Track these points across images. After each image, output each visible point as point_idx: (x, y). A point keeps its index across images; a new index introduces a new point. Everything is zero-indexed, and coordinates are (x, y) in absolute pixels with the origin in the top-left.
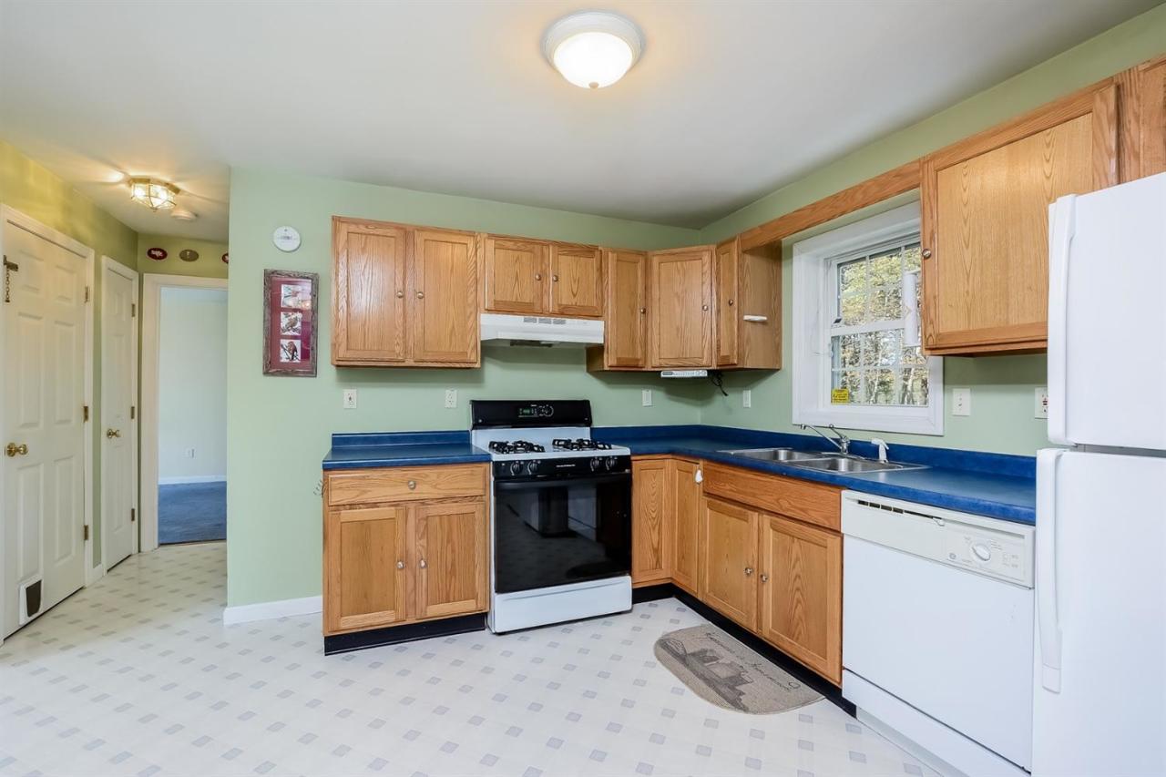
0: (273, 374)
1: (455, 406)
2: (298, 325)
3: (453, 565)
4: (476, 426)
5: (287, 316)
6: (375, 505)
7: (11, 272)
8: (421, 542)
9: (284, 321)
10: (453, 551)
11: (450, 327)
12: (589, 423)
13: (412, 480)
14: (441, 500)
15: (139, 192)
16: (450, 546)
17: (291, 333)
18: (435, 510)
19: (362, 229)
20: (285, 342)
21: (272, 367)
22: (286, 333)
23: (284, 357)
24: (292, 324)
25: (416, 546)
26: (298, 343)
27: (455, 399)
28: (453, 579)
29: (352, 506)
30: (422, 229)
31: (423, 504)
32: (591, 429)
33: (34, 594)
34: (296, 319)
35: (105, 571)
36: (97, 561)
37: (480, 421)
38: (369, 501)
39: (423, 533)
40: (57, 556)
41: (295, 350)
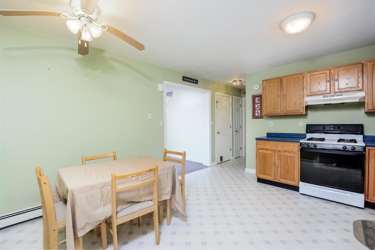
0: (254, 118)
1: (303, 126)
2: (259, 107)
3: (288, 170)
4: (307, 132)
5: (257, 105)
6: (267, 150)
7: (217, 103)
8: (278, 161)
9: (256, 106)
10: (288, 166)
11: (294, 103)
12: (362, 133)
13: (277, 145)
14: (285, 151)
15: (235, 83)
16: (287, 165)
17: (258, 109)
18: (283, 154)
19: (269, 81)
20: (256, 111)
21: (254, 117)
22: (257, 109)
23: (256, 114)
24: (258, 107)
25: (278, 162)
26: (259, 111)
27: (302, 124)
28: (288, 174)
29: (262, 149)
30: (284, 77)
31: (280, 151)
32: (364, 136)
33: (221, 158)
34: (259, 105)
35: (234, 158)
36: (233, 156)
37: (309, 131)
38: (266, 148)
39: (279, 159)
40: (225, 153)
41: (259, 113)
